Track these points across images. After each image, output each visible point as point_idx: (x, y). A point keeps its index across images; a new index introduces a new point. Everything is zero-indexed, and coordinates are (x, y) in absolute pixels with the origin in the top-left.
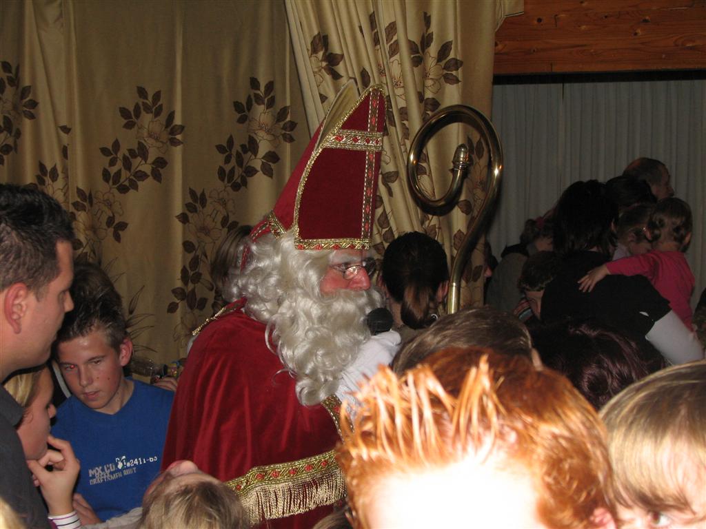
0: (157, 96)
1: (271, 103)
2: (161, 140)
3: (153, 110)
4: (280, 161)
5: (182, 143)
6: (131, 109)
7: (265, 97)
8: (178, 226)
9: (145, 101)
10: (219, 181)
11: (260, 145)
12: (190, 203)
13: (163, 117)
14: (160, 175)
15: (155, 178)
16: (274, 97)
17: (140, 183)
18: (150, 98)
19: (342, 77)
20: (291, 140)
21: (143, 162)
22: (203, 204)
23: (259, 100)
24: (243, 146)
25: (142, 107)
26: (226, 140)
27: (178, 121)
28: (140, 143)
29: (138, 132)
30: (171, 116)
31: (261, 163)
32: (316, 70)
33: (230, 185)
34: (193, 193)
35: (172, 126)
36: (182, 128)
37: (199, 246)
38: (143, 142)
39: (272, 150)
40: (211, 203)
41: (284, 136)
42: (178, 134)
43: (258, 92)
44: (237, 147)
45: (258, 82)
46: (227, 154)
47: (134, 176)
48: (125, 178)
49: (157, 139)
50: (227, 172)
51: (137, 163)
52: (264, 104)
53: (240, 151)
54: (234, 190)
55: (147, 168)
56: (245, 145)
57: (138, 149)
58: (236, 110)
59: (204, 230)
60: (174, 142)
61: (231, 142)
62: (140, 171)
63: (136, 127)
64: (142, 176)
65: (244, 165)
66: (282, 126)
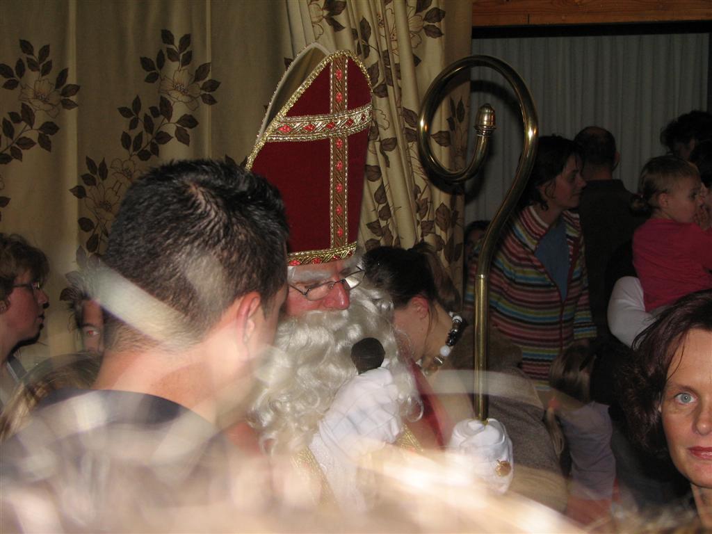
0: (45, 51)
1: (187, 60)
2: (50, 102)
3: (41, 66)
4: (198, 126)
5: (77, 105)
6: (13, 65)
7: (180, 53)
8: (72, 202)
9: (31, 57)
10: (123, 150)
11: (174, 107)
12: (87, 175)
13: (53, 76)
14: (50, 142)
15: (42, 146)
16: (191, 52)
17: (24, 152)
18: (36, 53)
19: (344, 28)
20: (212, 101)
21: (28, 127)
22: (104, 175)
23: (173, 56)
24: (153, 109)
25: (26, 64)
26: (132, 101)
27: (72, 79)
28: (23, 105)
29: (22, 93)
30: (63, 75)
31: (175, 128)
32: (315, 20)
33: (136, 153)
34: (90, 163)
35: (65, 86)
36: (76, 89)
37: (98, 224)
38: (28, 104)
39: (189, 114)
40: (113, 174)
41: (203, 96)
42: (73, 95)
43: (171, 47)
44: (145, 110)
45: (172, 36)
46: (132, 118)
47: (17, 144)
48: (6, 147)
49: (45, 101)
50: (133, 139)
51: (22, 129)
52: (178, 60)
53: (149, 114)
54: (142, 160)
55: (33, 135)
56: (156, 108)
57: (22, 112)
58: (144, 68)
59: (105, 205)
60: (67, 105)
61: (137, 103)
62: (25, 138)
63: (19, 87)
64: (28, 143)
65: (155, 130)
66: (201, 86)
